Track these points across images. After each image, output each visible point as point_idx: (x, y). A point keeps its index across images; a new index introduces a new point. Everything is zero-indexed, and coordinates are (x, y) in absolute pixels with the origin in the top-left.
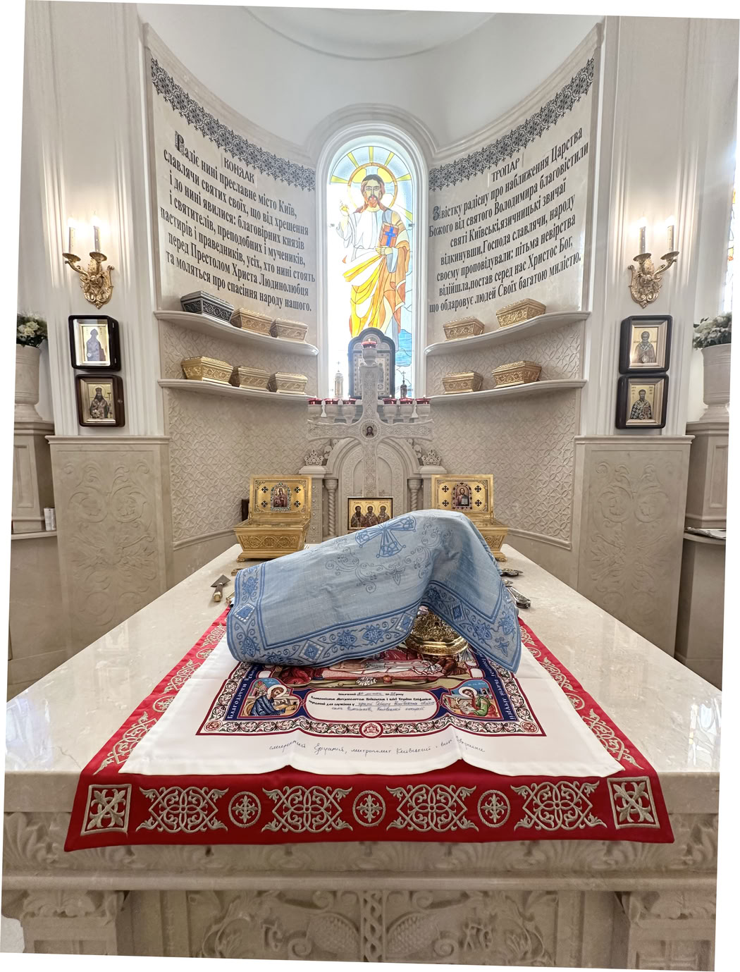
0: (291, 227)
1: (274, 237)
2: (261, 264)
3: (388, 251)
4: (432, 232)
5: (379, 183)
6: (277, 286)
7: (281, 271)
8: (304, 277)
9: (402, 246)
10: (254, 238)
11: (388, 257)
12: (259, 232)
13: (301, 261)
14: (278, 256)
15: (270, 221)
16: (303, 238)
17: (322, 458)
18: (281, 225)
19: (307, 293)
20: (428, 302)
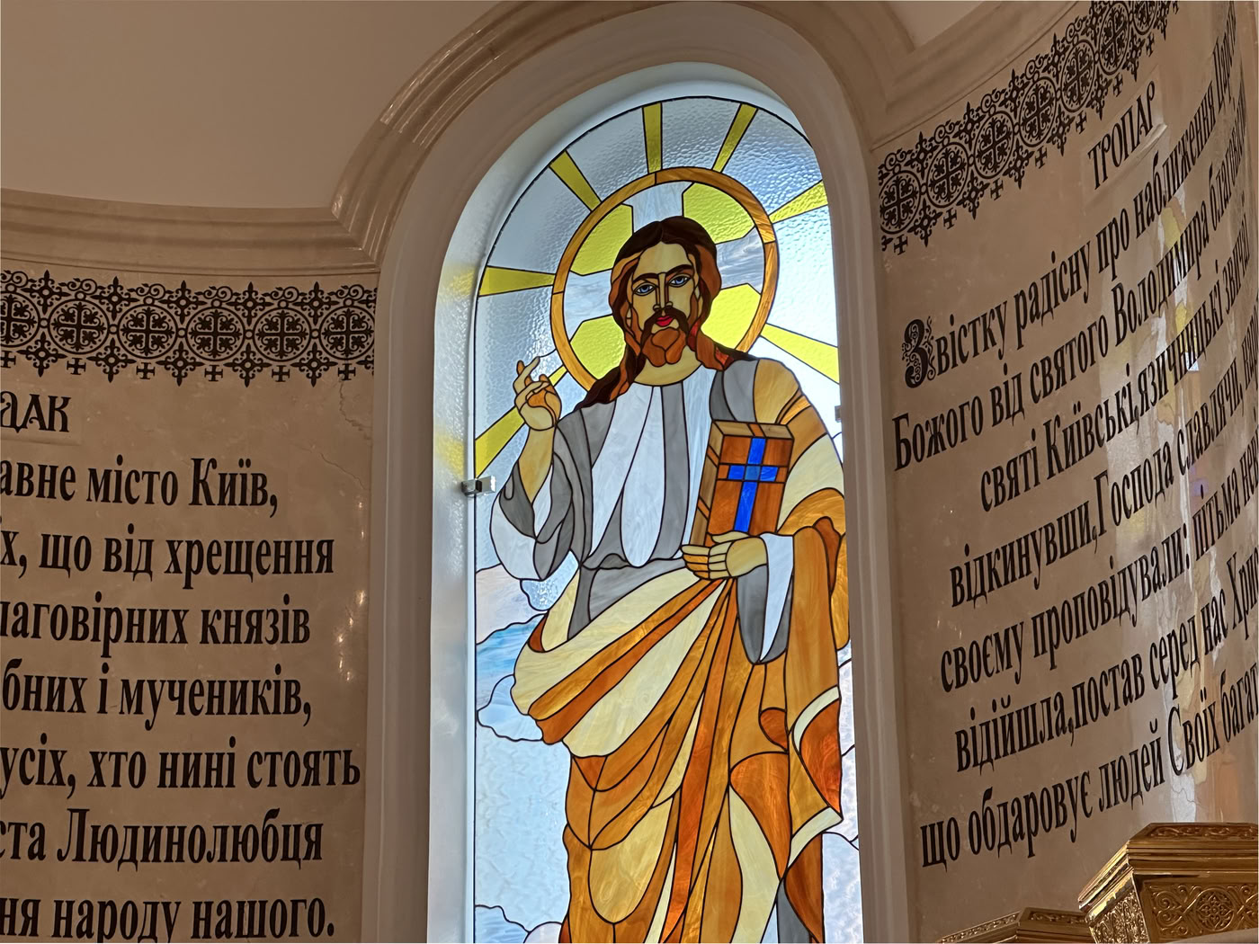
0: (243, 559)
1: (154, 626)
2: (75, 765)
3: (740, 556)
4: (907, 447)
5: (689, 250)
6: (154, 845)
7: (185, 771)
8: (305, 769)
9: (811, 517)
10: (50, 659)
11: (747, 589)
12: (73, 624)
13: (290, 698)
14: (168, 707)
15: (138, 560)
16: (304, 589)
18: (195, 560)
19: (315, 848)
20: (909, 811)
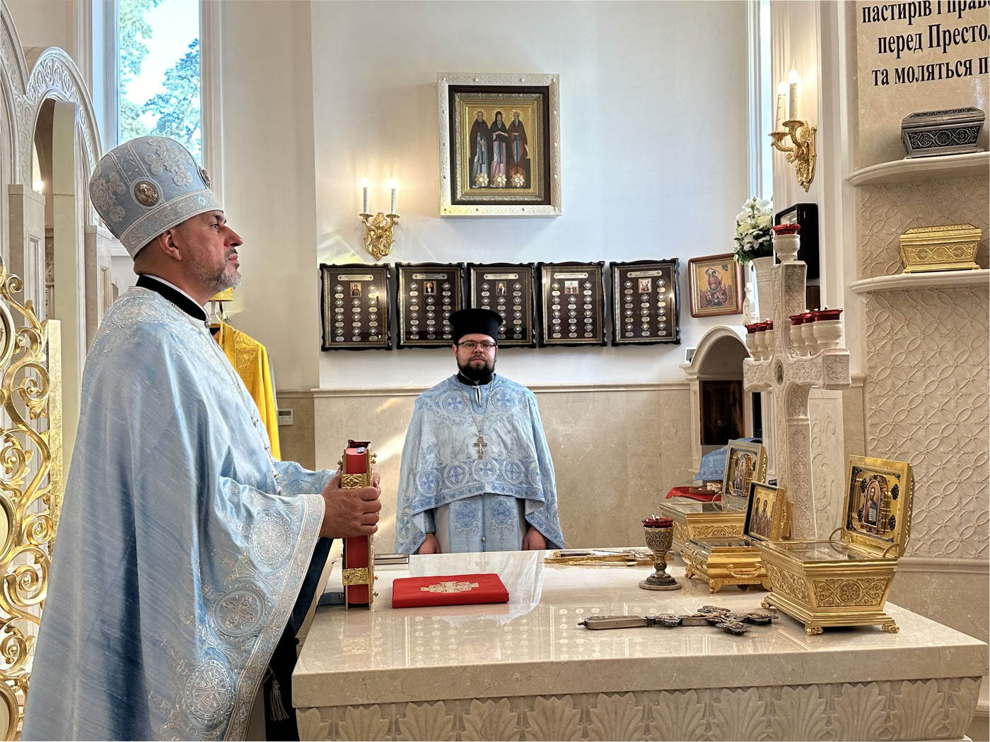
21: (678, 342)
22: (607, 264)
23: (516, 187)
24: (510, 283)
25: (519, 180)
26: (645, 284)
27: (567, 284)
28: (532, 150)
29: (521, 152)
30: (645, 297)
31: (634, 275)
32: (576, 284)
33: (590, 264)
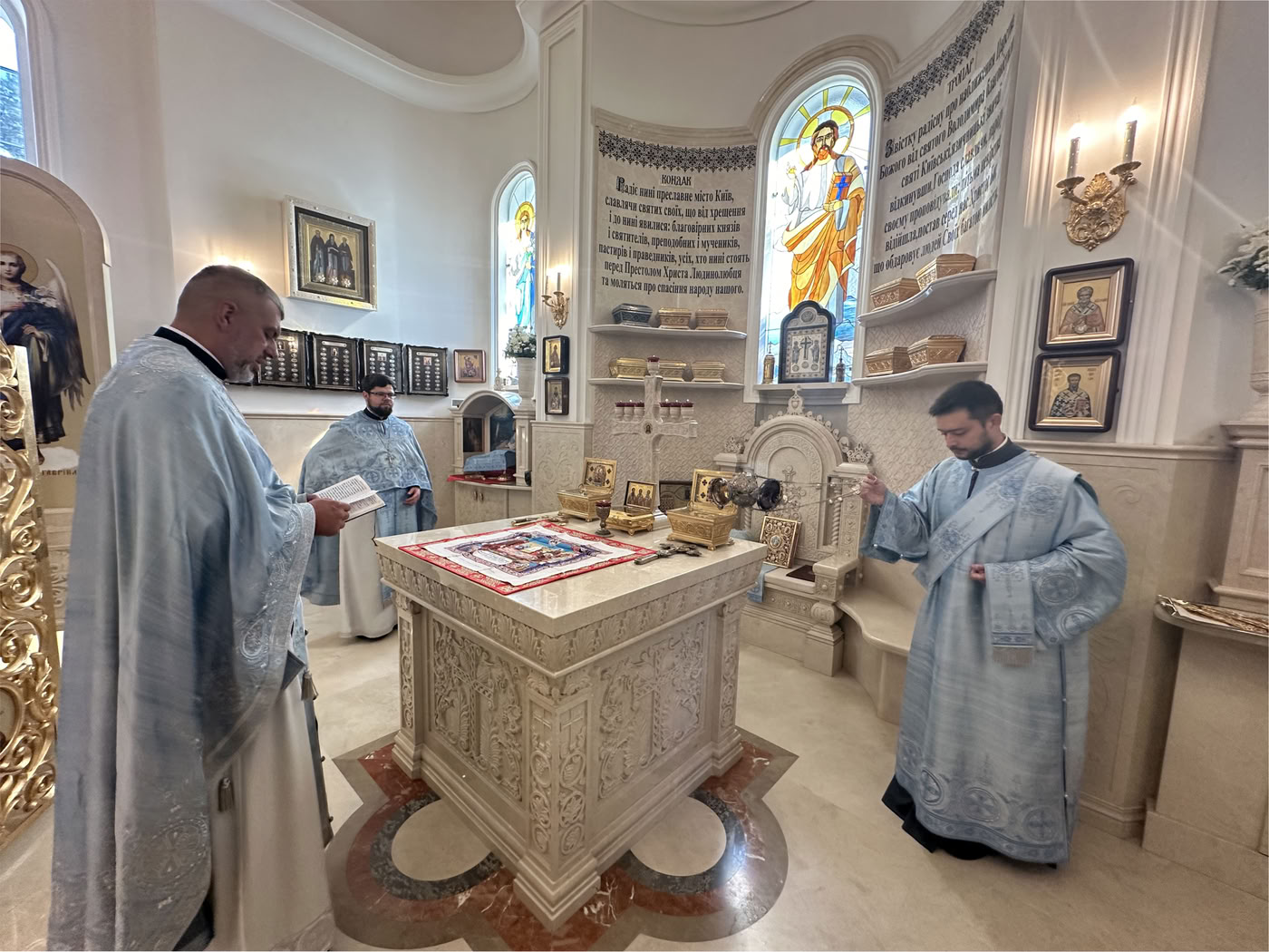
0: (726, 213)
1: (708, 229)
2: (693, 259)
4: (884, 173)
5: (832, 129)
6: (709, 275)
7: (714, 260)
8: (738, 259)
9: (855, 195)
10: (687, 236)
11: (838, 213)
12: (692, 229)
13: (735, 244)
14: (711, 246)
15: (705, 214)
16: (740, 220)
17: (740, 446)
18: (717, 214)
19: (740, 276)
20: (872, 261)
21: (447, 395)
22: (404, 345)
23: (345, 287)
24: (341, 350)
25: (347, 283)
26: (427, 360)
27: (379, 354)
28: (356, 265)
29: (348, 264)
30: (428, 368)
31: (421, 354)
32: (385, 355)
33: (394, 344)
